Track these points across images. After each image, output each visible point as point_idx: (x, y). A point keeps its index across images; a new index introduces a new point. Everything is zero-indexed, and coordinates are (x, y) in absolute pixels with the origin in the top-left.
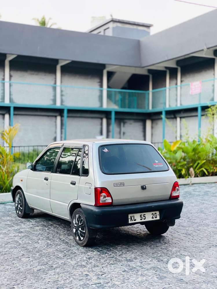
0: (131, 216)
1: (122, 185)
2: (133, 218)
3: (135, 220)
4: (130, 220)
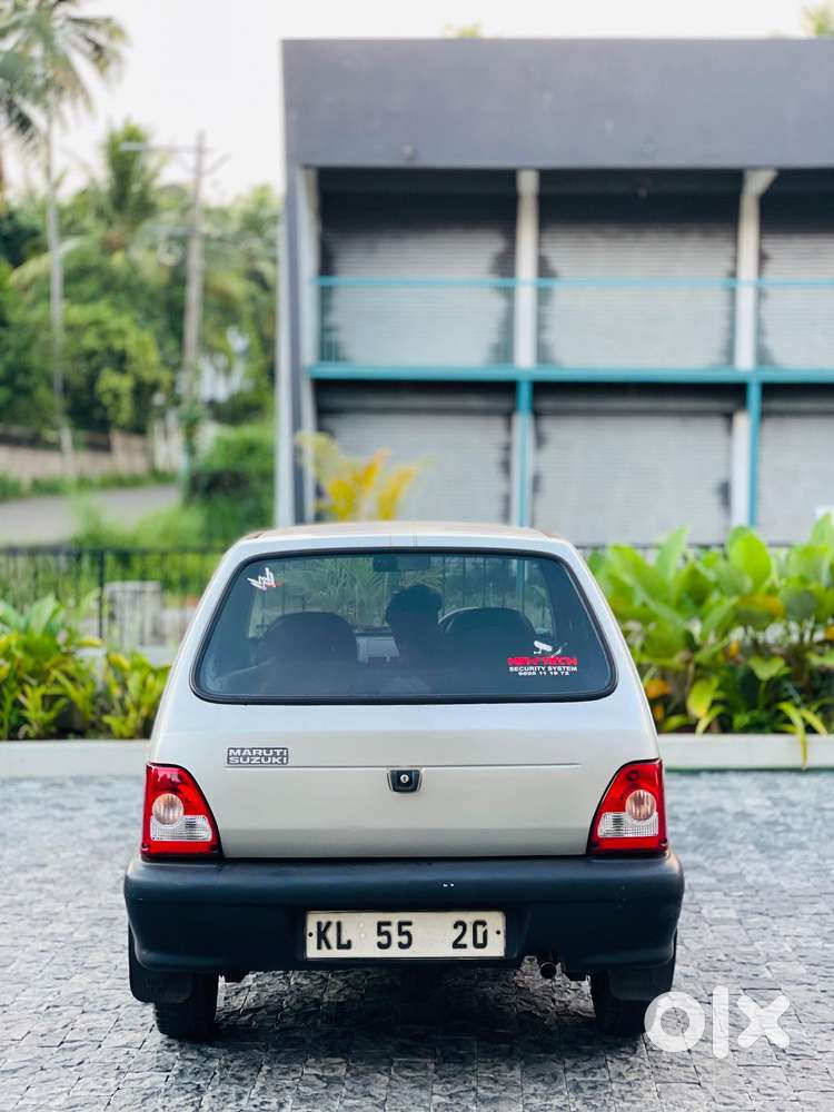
0: (319, 924)
1: (274, 760)
2: (331, 935)
3: (348, 946)
4: (311, 942)
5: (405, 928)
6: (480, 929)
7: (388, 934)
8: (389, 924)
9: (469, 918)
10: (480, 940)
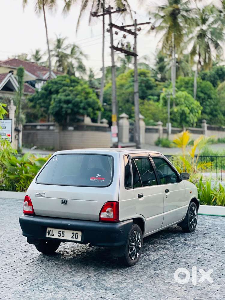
0: (49, 230)
1: (43, 196)
2: (51, 232)
3: (53, 235)
5: (63, 233)
6: (77, 235)
7: (60, 234)
8: (60, 232)
9: (75, 232)
10: (77, 237)
